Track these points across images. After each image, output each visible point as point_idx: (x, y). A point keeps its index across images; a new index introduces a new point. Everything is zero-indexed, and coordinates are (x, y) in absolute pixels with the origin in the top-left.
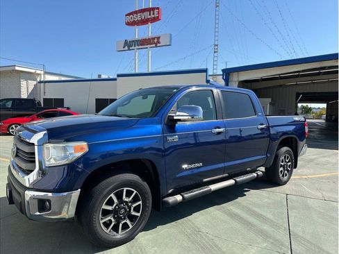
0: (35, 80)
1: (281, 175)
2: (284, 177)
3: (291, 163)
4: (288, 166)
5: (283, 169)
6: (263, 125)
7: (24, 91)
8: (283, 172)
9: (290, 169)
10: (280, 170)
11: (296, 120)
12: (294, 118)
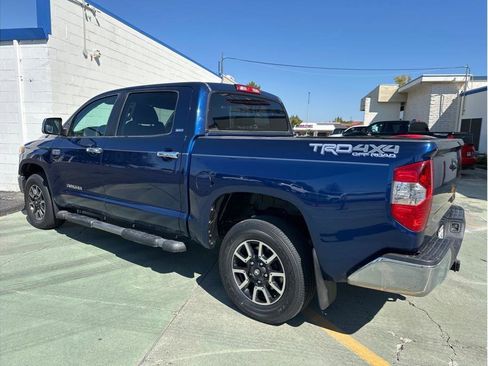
0: (456, 92)
1: (240, 287)
2: (254, 301)
3: (283, 275)
4: (271, 277)
5: (248, 275)
6: (170, 151)
7: (435, 110)
8: (246, 282)
9: (281, 292)
10: (235, 271)
11: (322, 152)
12: (316, 145)
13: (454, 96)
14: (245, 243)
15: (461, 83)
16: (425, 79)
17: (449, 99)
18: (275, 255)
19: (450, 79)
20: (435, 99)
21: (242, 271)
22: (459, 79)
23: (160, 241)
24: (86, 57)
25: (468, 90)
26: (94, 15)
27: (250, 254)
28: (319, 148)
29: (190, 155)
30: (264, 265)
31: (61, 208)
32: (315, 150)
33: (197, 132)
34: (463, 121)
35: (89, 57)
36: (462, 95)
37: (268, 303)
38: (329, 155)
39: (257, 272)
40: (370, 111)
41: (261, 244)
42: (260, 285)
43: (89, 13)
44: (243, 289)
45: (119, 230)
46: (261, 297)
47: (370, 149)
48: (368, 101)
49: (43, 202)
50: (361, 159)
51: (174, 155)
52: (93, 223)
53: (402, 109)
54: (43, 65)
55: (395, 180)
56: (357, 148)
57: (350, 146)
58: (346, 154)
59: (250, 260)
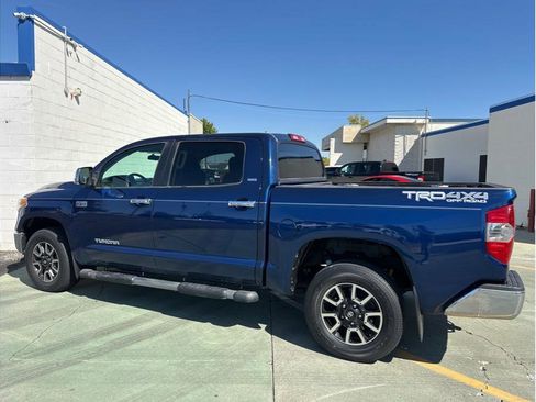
0: (417, 133)
1: (331, 331)
2: (347, 342)
3: (380, 314)
4: (366, 318)
5: (340, 318)
6: (246, 200)
7: (400, 150)
8: (337, 325)
9: (378, 331)
10: (323, 315)
11: (417, 199)
12: (409, 193)
13: (416, 137)
14: (336, 287)
15: (422, 125)
16: (389, 121)
17: (412, 139)
18: (370, 296)
19: (412, 121)
20: (399, 140)
21: (332, 315)
22: (420, 121)
23: (229, 293)
24: (67, 95)
25: (428, 131)
26: (75, 49)
27: (341, 296)
28: (414, 196)
29: (269, 204)
30: (358, 306)
31: (82, 267)
32: (409, 197)
33: (272, 182)
34: (426, 160)
35: (70, 96)
36: (423, 136)
37: (364, 342)
38: (423, 201)
39: (350, 314)
40: (336, 152)
41: (355, 286)
42: (354, 326)
43: (70, 48)
44: (334, 333)
45: (174, 286)
46: (355, 337)
47: (462, 196)
48: (333, 141)
49: (54, 261)
50: (455, 204)
51: (251, 204)
52: (135, 280)
53: (365, 148)
54: (24, 105)
55: (487, 221)
56: (450, 195)
57: (443, 193)
58: (441, 200)
59: (342, 304)
